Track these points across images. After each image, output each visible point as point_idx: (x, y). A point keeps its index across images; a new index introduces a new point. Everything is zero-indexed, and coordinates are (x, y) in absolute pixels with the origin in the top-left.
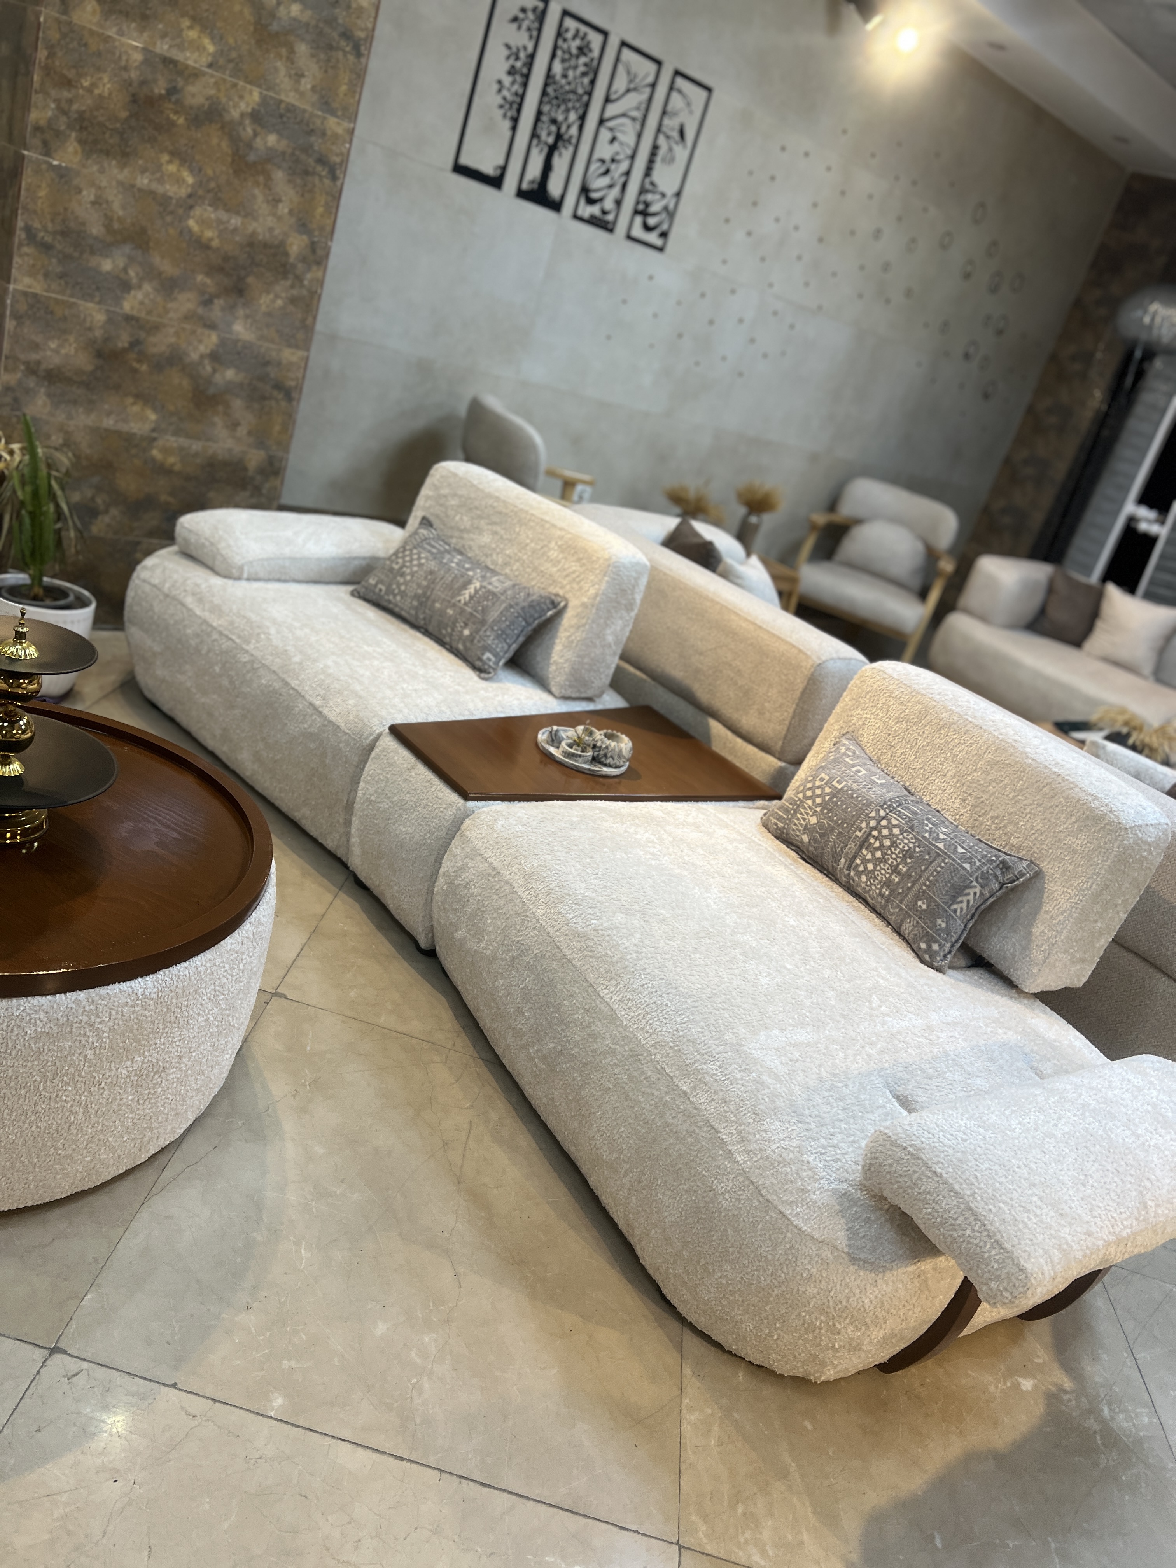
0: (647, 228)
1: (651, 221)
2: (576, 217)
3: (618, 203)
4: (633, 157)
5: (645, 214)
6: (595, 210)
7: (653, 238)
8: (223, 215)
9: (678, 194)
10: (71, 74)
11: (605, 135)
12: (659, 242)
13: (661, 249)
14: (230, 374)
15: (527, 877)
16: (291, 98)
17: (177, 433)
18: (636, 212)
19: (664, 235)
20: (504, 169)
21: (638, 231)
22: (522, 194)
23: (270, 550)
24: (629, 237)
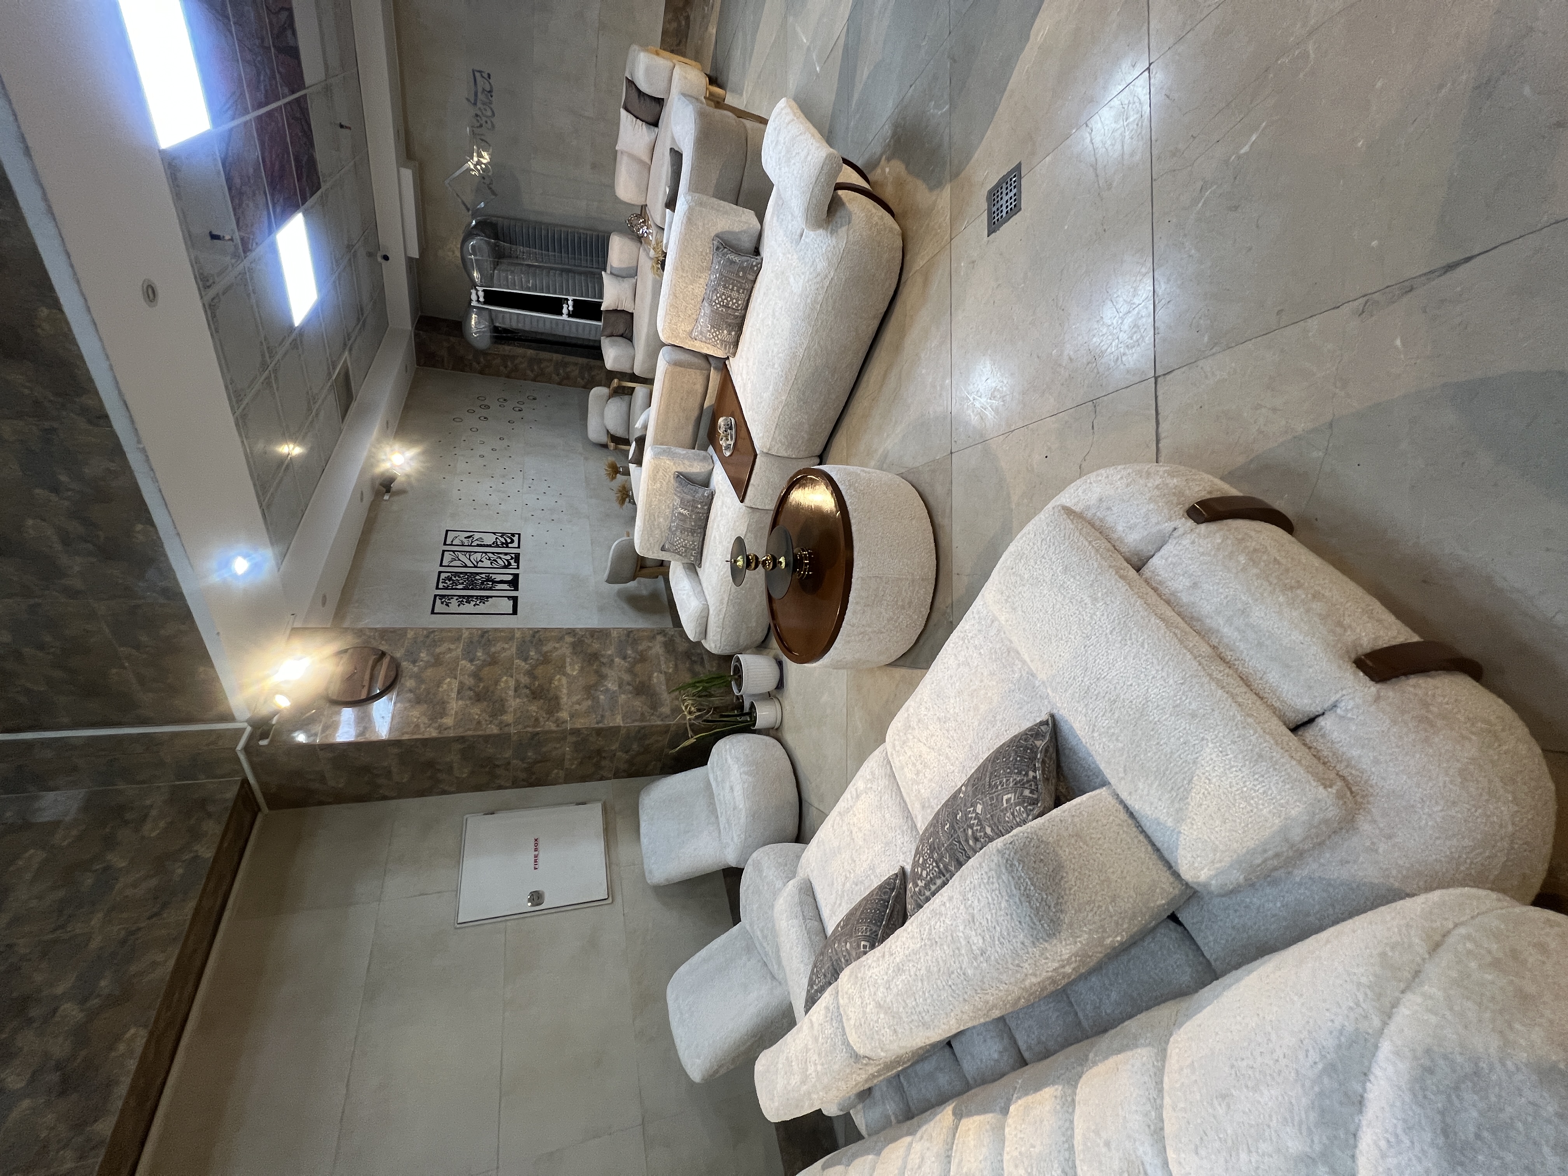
0: (512, 541)
1: (509, 540)
2: (518, 568)
3: (506, 554)
4: (486, 553)
5: (507, 544)
6: (512, 562)
7: (516, 538)
8: (567, 664)
9: (494, 533)
10: (533, 719)
11: (480, 564)
12: (517, 536)
13: (519, 535)
14: (629, 652)
15: (774, 410)
16: (514, 650)
17: (659, 664)
18: (507, 547)
19: (513, 535)
20: (509, 597)
21: (515, 544)
22: (516, 589)
23: (693, 598)
24: (519, 547)
